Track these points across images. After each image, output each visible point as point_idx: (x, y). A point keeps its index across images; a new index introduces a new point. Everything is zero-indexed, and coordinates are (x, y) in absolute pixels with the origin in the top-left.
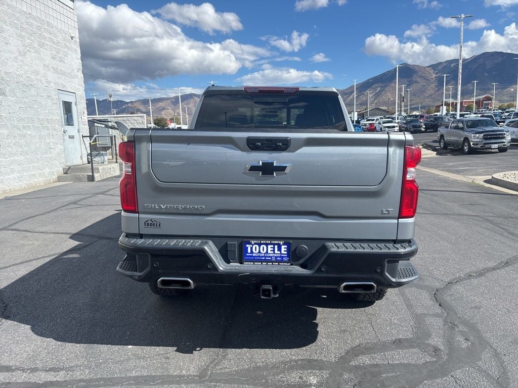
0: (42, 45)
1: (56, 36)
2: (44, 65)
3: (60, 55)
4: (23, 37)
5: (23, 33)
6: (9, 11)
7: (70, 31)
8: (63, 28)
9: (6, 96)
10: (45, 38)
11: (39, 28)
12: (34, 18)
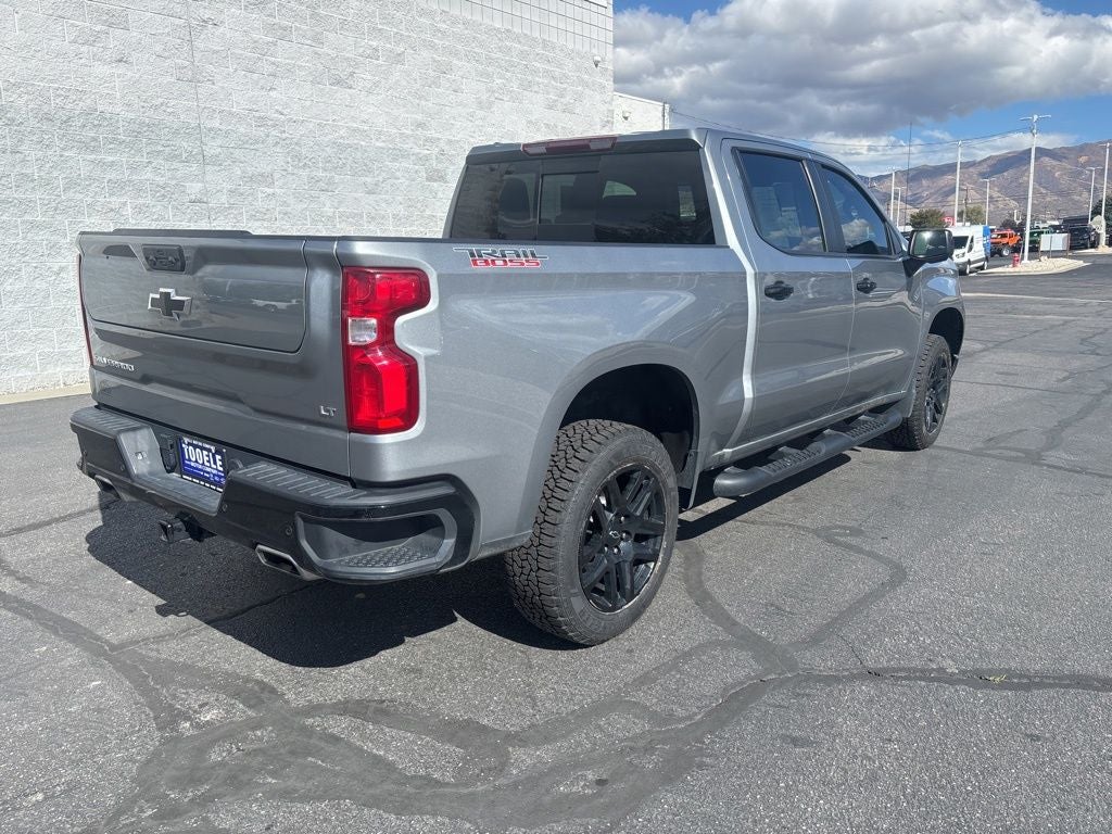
0: (527, 86)
1: (560, 66)
2: (530, 122)
3: (567, 99)
4: (488, 76)
5: (490, 69)
6: (466, 32)
7: (595, 51)
8: (578, 47)
9: (446, 182)
10: (535, 72)
11: (523, 55)
12: (517, 39)
